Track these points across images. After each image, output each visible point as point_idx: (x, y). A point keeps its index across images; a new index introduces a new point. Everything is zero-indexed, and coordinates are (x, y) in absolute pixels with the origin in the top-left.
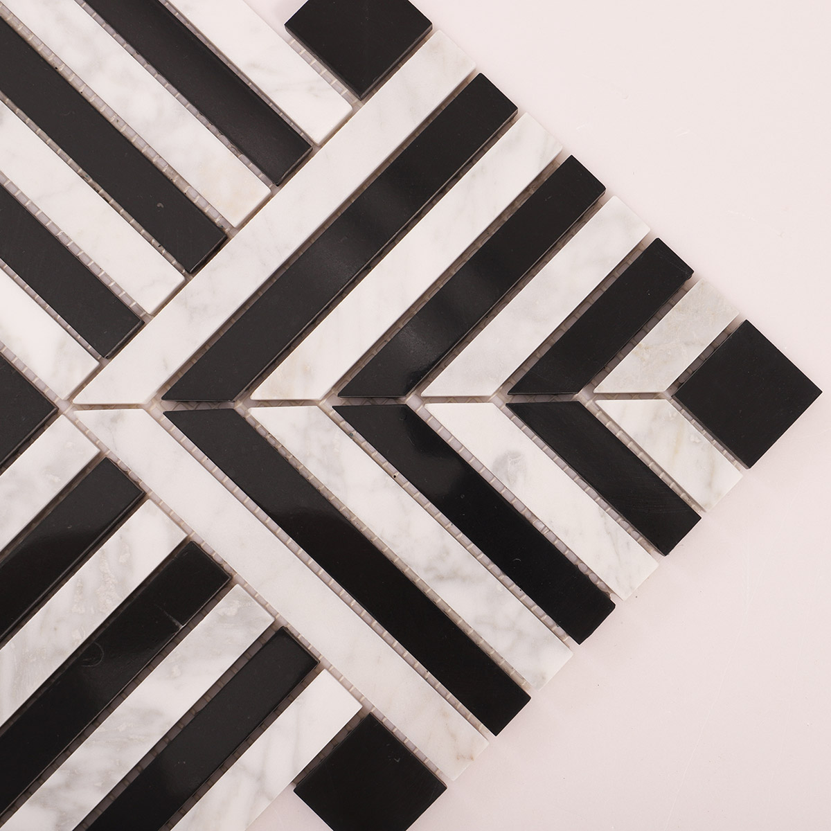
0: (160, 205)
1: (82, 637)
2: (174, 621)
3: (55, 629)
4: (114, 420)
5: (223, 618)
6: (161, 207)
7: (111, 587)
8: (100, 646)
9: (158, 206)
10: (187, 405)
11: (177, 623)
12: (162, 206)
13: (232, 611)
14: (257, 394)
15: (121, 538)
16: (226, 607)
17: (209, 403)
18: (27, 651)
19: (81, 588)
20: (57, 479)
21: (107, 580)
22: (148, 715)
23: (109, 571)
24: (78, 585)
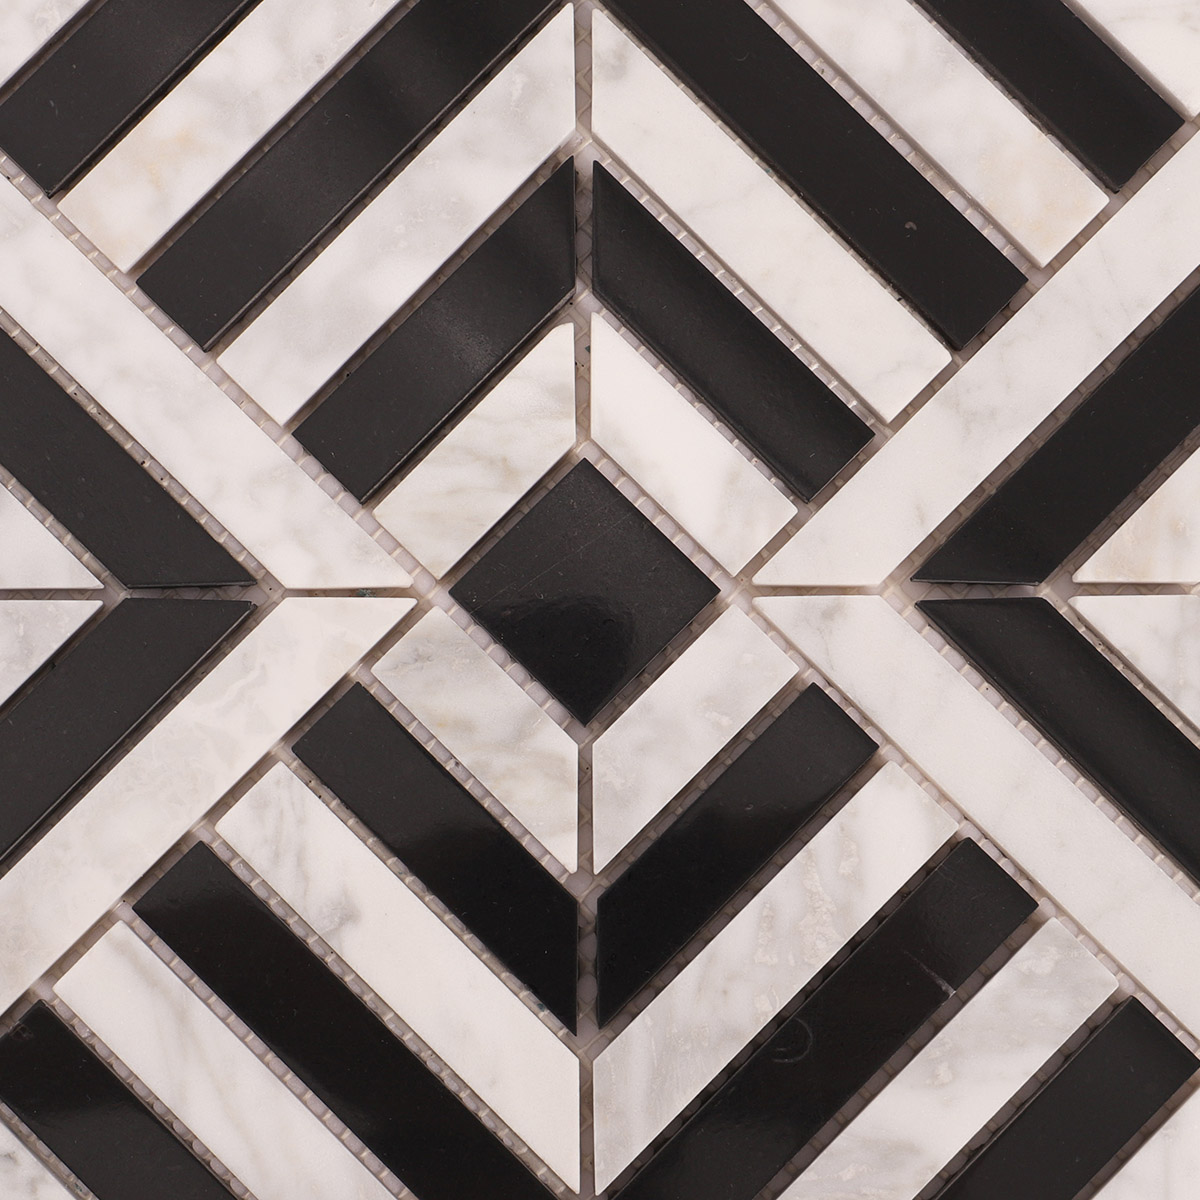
0: (910, 225)
1: (774, 1008)
2: (940, 982)
3: (725, 992)
4: (828, 615)
5: (1028, 979)
6: (911, 228)
7: (824, 917)
8: (805, 1025)
9: (907, 226)
10: (949, 590)
11: (945, 986)
12: (915, 228)
13: (1045, 966)
14: (1087, 573)
15: (842, 829)
16: (1031, 959)
17: (991, 587)
18: (675, 1030)
19: (769, 920)
20: (725, 721)
21: (817, 905)
22: (894, 1152)
23: (821, 889)
24: (765, 914)
